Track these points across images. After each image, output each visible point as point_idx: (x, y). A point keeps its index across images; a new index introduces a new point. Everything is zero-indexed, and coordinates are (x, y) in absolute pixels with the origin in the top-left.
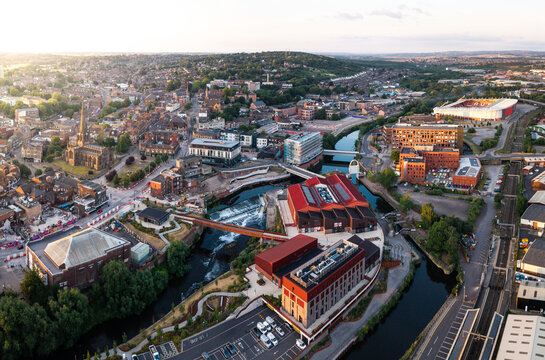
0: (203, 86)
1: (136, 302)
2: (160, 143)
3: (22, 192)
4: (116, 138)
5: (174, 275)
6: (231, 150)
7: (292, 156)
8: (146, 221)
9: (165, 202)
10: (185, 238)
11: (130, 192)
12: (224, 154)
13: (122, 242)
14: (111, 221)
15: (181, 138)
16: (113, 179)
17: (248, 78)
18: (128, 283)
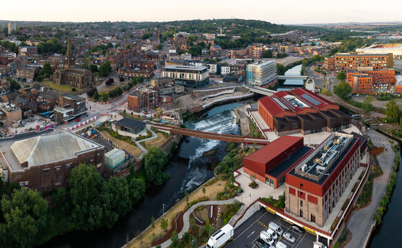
0: (171, 36)
1: (108, 213)
2: (137, 69)
3: (7, 99)
4: (99, 66)
5: (152, 183)
6: (201, 72)
7: (254, 78)
8: (122, 130)
9: (141, 114)
10: (162, 146)
11: (108, 106)
12: (195, 76)
13: (96, 146)
14: (88, 128)
15: (155, 68)
16: (94, 95)
17: (206, 32)
18: (100, 191)
